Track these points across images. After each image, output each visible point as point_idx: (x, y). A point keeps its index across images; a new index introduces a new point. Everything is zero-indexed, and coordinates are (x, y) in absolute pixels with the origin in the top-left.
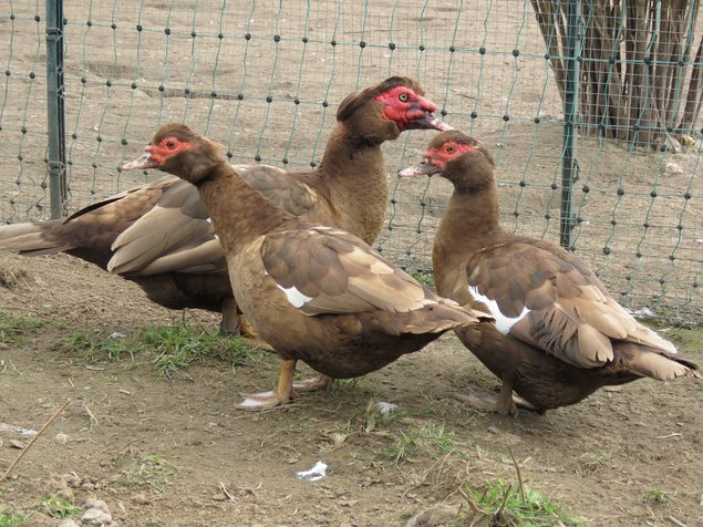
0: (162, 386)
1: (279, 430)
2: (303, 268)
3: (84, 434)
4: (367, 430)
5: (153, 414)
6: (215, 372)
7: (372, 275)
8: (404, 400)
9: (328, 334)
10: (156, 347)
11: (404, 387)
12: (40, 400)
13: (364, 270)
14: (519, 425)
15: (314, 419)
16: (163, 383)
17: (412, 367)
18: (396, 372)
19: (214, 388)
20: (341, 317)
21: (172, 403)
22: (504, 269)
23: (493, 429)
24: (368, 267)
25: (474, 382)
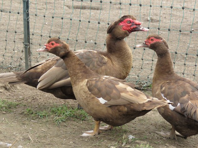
0: (56, 128)
1: (94, 144)
2: (104, 90)
3: (28, 146)
4: (123, 145)
5: (52, 138)
6: (75, 123)
7: (127, 92)
8: (138, 134)
9: (114, 113)
10: (55, 114)
11: (139, 128)
12: (15, 133)
13: (125, 90)
14: (177, 142)
15: (106, 141)
16: (57, 127)
17: (143, 121)
18: (137, 123)
19: (74, 129)
20: (119, 106)
21: (59, 134)
22: (173, 90)
23: (167, 144)
24: (126, 89)
25: (164, 127)
